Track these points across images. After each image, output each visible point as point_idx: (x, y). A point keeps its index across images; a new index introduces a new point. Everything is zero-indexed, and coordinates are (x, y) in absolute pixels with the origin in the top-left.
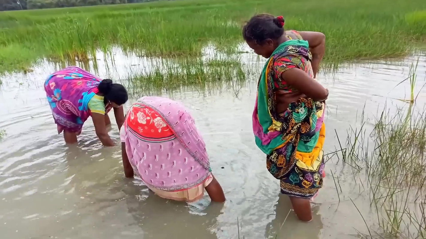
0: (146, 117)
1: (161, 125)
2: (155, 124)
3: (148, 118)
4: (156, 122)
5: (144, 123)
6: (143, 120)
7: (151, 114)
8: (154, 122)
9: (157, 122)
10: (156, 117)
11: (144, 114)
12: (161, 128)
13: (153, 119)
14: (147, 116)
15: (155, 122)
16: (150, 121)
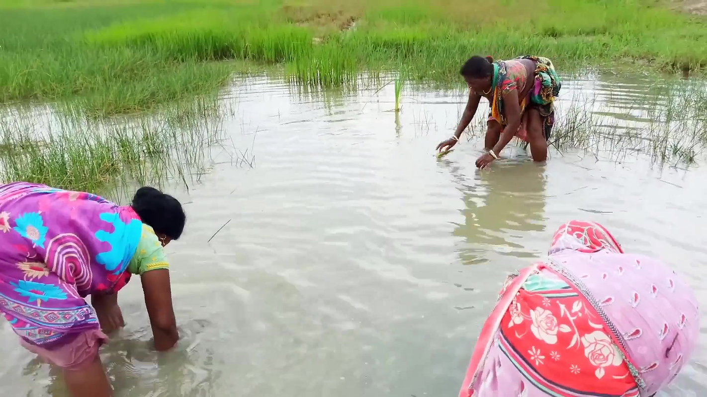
0: (559, 324)
1: (606, 359)
2: (587, 352)
3: (565, 329)
4: (591, 344)
5: (551, 340)
6: (549, 331)
7: (575, 318)
8: (581, 343)
9: (593, 345)
10: (590, 330)
11: (553, 315)
12: (606, 369)
13: (581, 335)
14: (564, 320)
15: (586, 344)
16: (571, 339)
